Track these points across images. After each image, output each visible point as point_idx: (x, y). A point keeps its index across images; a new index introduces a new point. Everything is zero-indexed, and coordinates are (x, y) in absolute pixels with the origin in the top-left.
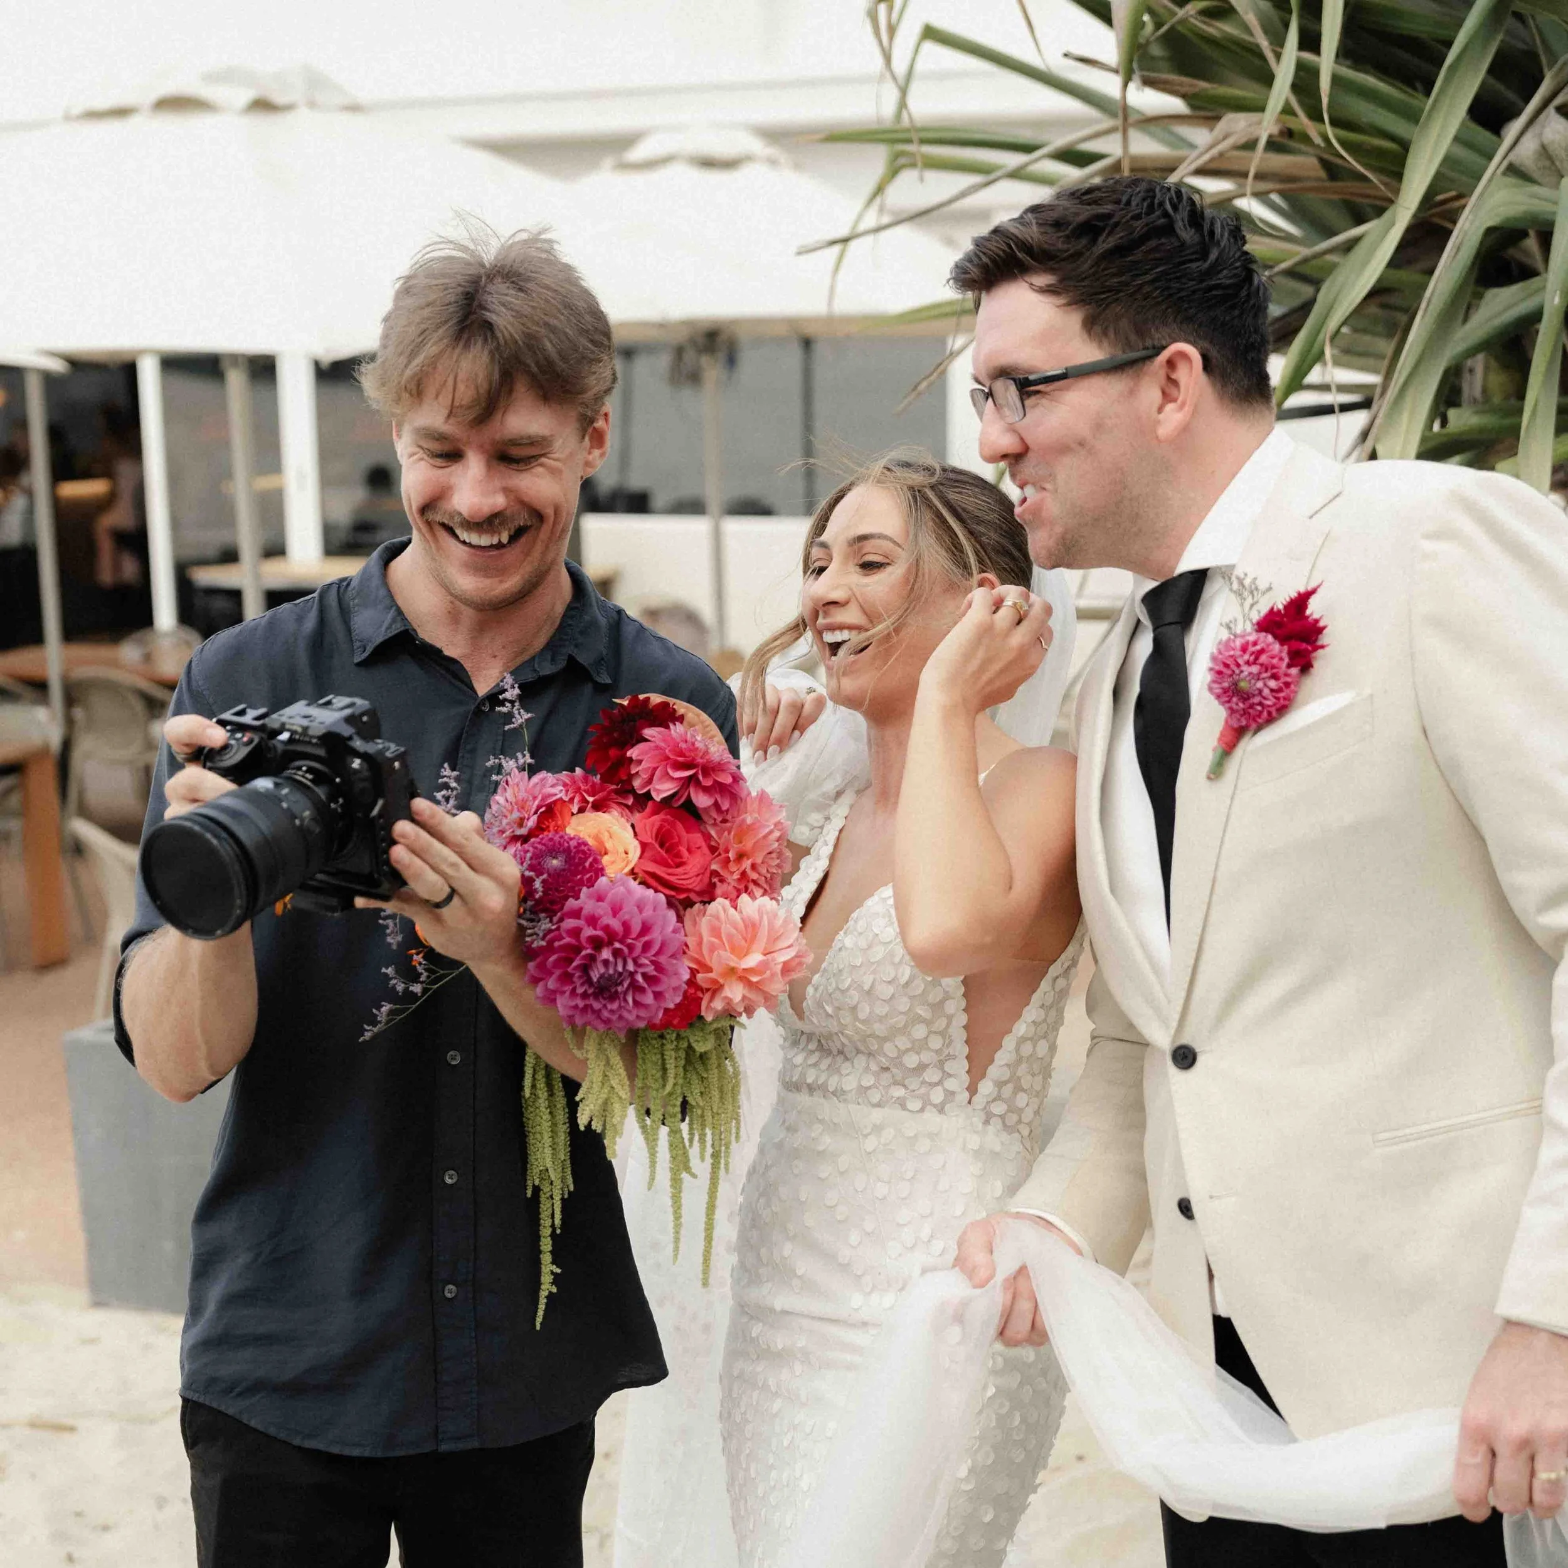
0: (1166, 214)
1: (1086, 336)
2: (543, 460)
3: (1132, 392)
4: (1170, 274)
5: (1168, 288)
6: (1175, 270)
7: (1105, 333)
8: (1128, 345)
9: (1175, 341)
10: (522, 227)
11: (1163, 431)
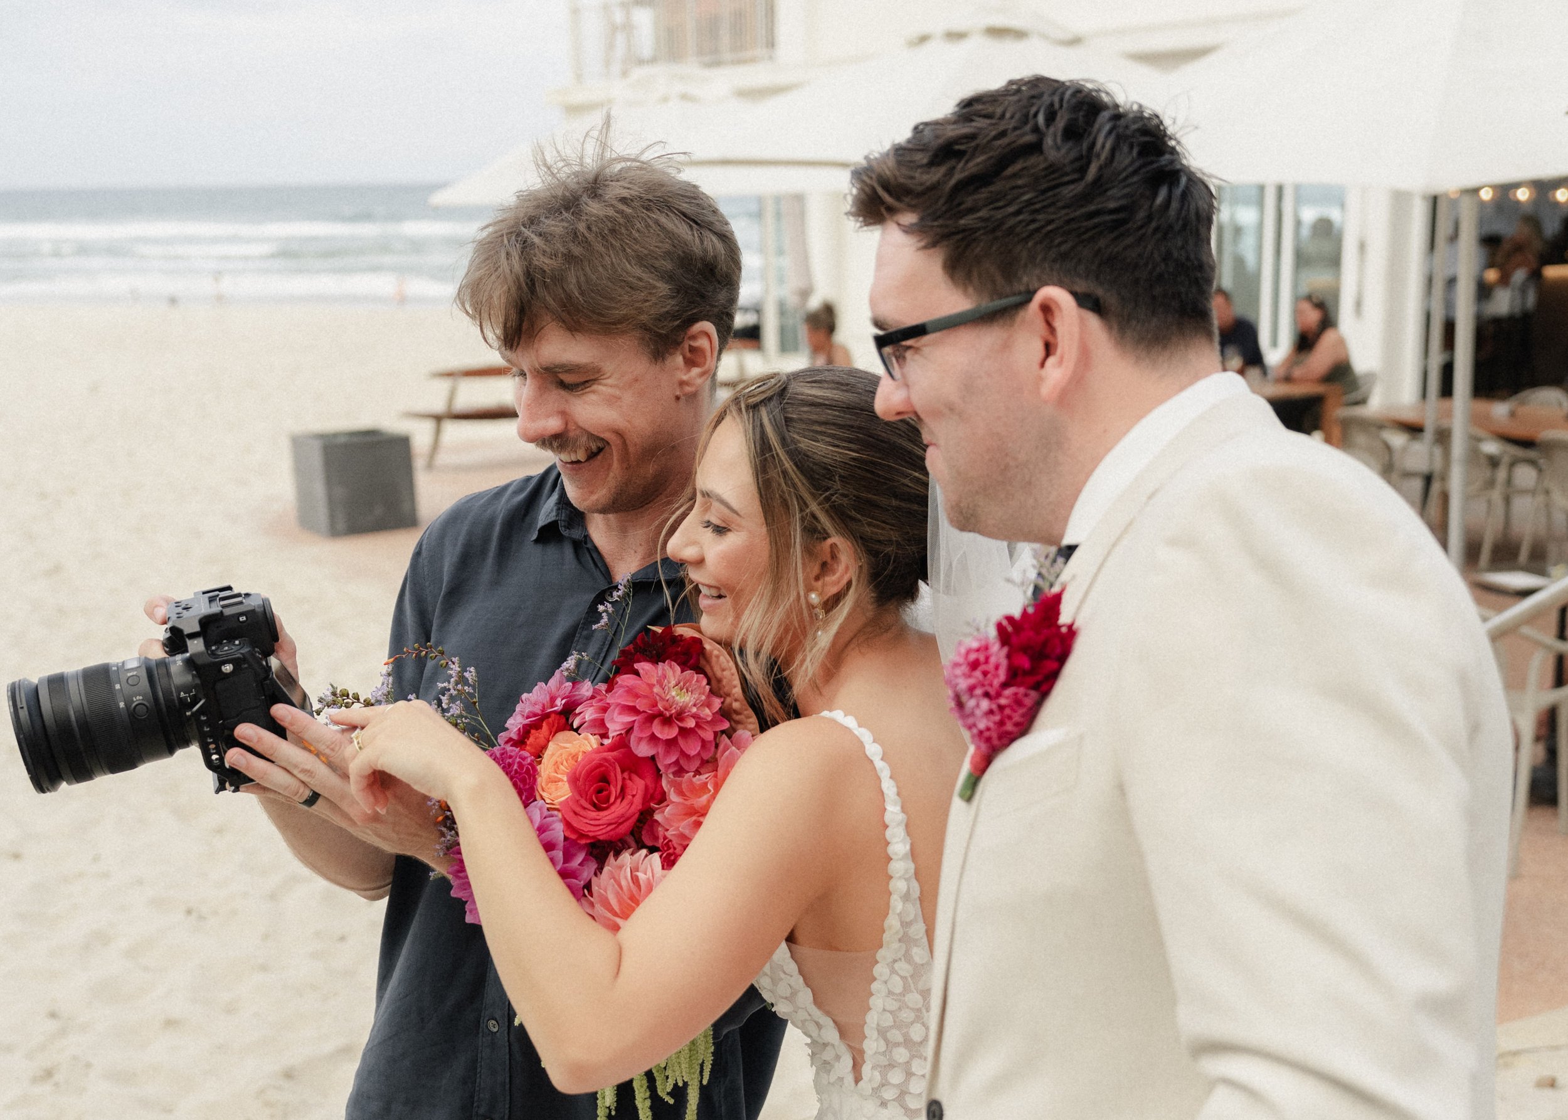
0: (1036, 129)
1: (950, 282)
2: (595, 387)
3: (1006, 346)
4: (1035, 203)
5: (1033, 221)
6: (1041, 198)
7: (968, 277)
8: (996, 293)
9: (1046, 284)
10: (658, 140)
11: (1046, 390)
